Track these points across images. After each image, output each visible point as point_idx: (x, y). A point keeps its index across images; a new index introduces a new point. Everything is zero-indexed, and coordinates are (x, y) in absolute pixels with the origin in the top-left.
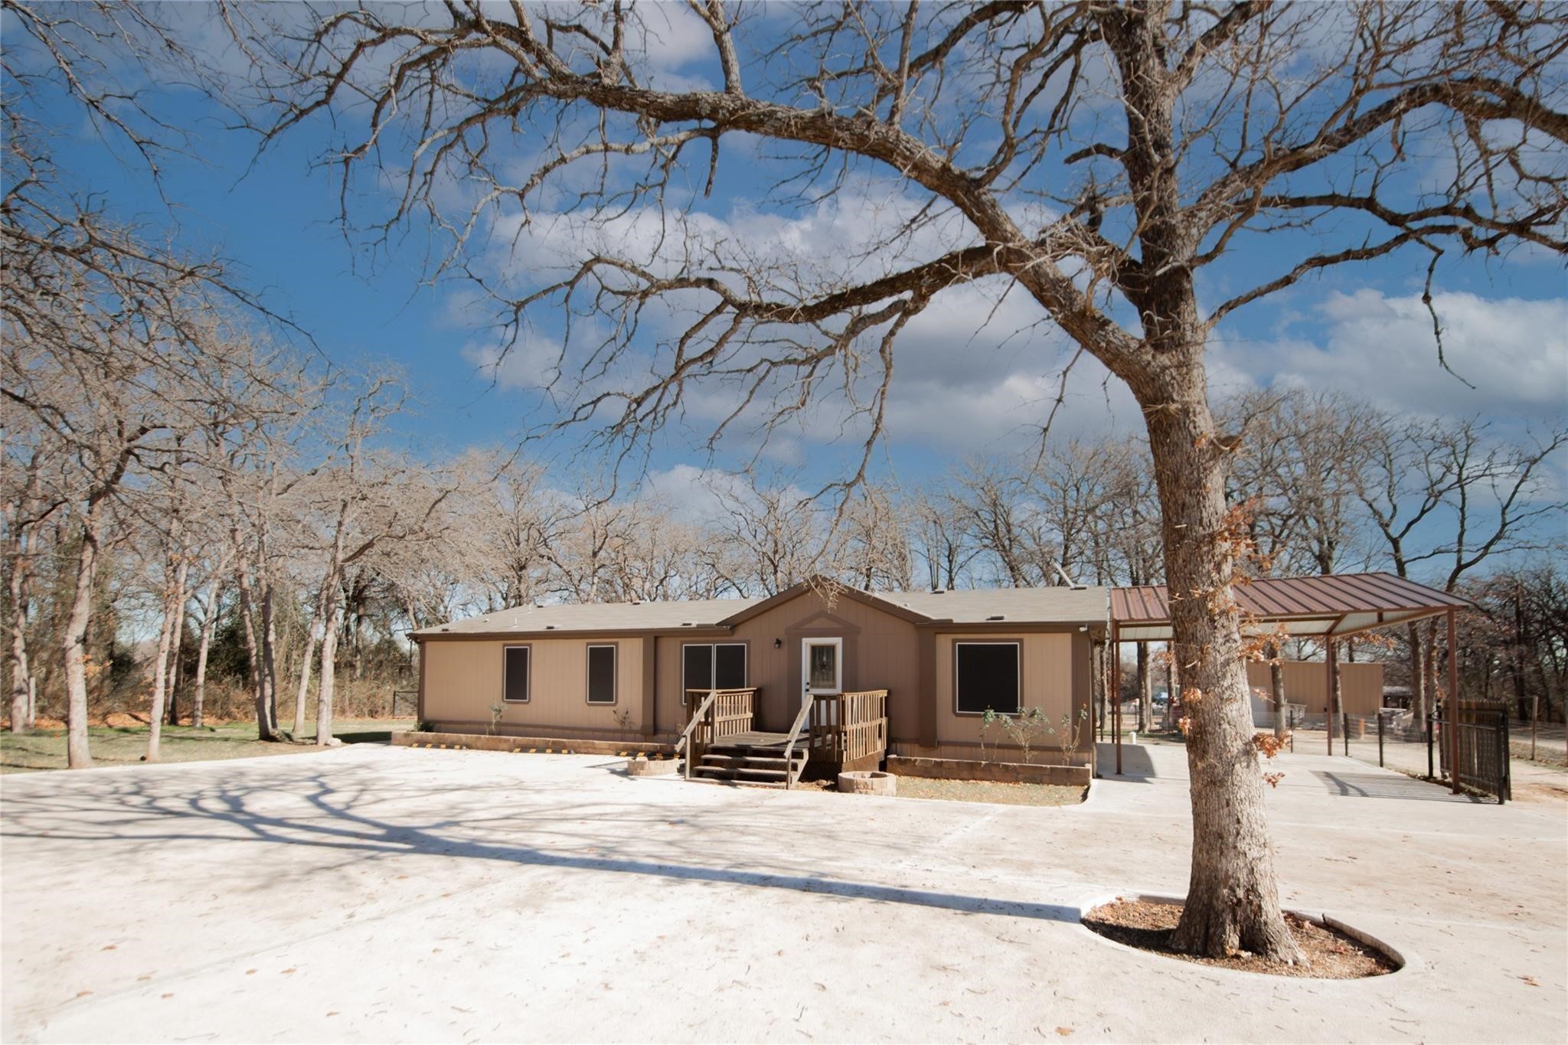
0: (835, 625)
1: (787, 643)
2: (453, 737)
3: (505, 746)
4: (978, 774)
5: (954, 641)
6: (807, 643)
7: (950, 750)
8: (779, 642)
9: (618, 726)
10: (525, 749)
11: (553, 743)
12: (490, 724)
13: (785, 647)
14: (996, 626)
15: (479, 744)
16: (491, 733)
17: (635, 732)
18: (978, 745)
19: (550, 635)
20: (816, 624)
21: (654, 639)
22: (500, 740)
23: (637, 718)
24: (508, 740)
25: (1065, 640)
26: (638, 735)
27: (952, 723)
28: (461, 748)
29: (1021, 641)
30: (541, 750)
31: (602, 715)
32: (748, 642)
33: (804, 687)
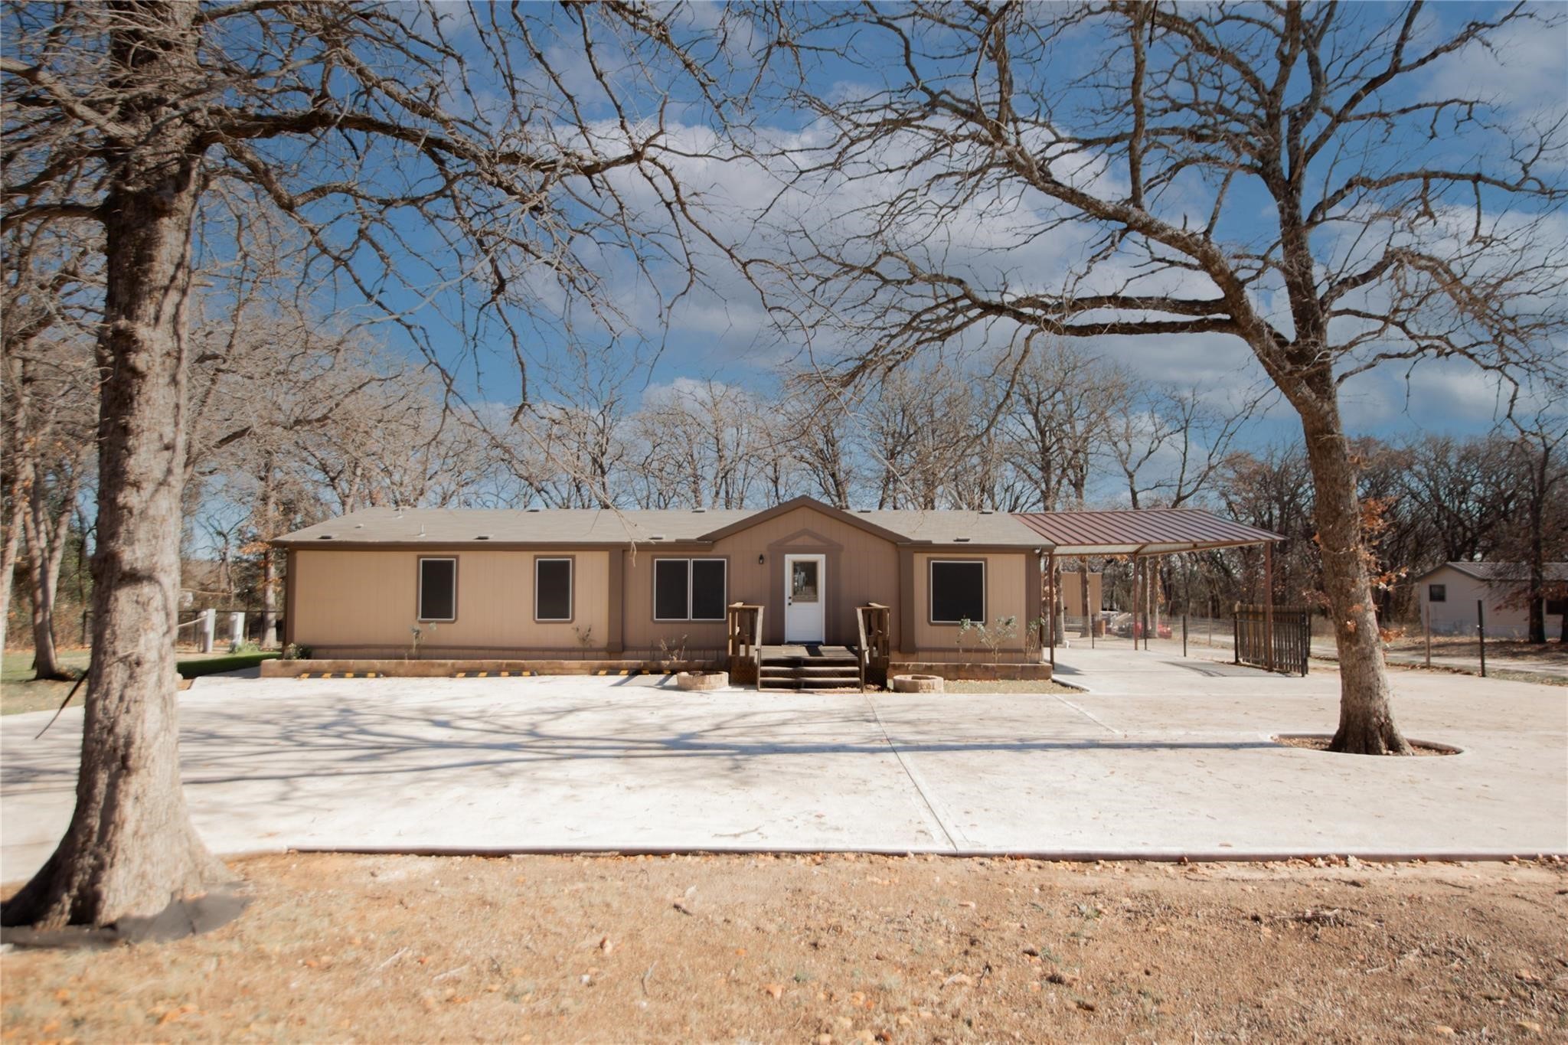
0: (818, 543)
1: (770, 559)
2: (362, 664)
3: (441, 671)
4: (963, 674)
5: (929, 560)
6: (790, 559)
7: (926, 655)
8: (761, 558)
9: (577, 644)
10: (471, 673)
11: (508, 665)
12: (410, 647)
13: (767, 564)
14: (961, 547)
15: (401, 671)
16: (410, 658)
17: (598, 650)
18: (956, 650)
19: (482, 546)
20: (799, 542)
21: (618, 552)
22: (433, 665)
23: (601, 635)
24: (445, 665)
25: (1020, 560)
26: (603, 654)
27: (928, 632)
28: (377, 676)
29: (985, 560)
30: (494, 673)
31: (556, 632)
32: (728, 558)
33: (787, 601)
